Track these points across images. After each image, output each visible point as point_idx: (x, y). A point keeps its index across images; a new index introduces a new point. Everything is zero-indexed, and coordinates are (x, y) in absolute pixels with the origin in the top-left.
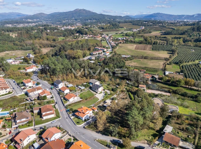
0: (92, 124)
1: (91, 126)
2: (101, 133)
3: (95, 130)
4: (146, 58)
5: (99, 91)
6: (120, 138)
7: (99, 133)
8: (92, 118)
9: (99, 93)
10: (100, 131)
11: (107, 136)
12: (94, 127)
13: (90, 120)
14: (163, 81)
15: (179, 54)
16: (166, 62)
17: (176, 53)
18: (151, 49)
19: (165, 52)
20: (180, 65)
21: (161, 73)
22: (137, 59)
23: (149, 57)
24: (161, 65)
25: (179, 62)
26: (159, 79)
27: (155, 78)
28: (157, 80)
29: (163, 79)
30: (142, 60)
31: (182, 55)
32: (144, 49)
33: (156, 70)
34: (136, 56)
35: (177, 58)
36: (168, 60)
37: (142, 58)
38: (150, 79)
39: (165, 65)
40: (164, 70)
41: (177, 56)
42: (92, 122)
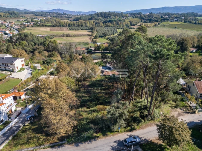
0: (24, 131)
1: (25, 136)
2: (69, 143)
3: (45, 140)
4: (68, 36)
5: (16, 66)
6: (129, 128)
7: (61, 145)
8: (18, 116)
9: (17, 70)
10: (62, 139)
11: (93, 142)
12: (35, 137)
13: (13, 123)
14: (100, 50)
15: (98, 31)
16: (90, 37)
17: (96, 30)
18: (69, 30)
19: (84, 30)
20: (105, 38)
21: (93, 45)
22: (58, 38)
23: (71, 35)
24: (87, 39)
25: (103, 36)
26: (95, 50)
27: (90, 49)
28: (93, 51)
29: (100, 47)
30: (64, 38)
31: (101, 31)
32: (61, 30)
33: (86, 44)
34: (56, 35)
35: (98, 33)
36: (91, 36)
37: (63, 36)
38: (85, 51)
39: (92, 39)
40: (95, 42)
41: (97, 32)
42: (24, 126)
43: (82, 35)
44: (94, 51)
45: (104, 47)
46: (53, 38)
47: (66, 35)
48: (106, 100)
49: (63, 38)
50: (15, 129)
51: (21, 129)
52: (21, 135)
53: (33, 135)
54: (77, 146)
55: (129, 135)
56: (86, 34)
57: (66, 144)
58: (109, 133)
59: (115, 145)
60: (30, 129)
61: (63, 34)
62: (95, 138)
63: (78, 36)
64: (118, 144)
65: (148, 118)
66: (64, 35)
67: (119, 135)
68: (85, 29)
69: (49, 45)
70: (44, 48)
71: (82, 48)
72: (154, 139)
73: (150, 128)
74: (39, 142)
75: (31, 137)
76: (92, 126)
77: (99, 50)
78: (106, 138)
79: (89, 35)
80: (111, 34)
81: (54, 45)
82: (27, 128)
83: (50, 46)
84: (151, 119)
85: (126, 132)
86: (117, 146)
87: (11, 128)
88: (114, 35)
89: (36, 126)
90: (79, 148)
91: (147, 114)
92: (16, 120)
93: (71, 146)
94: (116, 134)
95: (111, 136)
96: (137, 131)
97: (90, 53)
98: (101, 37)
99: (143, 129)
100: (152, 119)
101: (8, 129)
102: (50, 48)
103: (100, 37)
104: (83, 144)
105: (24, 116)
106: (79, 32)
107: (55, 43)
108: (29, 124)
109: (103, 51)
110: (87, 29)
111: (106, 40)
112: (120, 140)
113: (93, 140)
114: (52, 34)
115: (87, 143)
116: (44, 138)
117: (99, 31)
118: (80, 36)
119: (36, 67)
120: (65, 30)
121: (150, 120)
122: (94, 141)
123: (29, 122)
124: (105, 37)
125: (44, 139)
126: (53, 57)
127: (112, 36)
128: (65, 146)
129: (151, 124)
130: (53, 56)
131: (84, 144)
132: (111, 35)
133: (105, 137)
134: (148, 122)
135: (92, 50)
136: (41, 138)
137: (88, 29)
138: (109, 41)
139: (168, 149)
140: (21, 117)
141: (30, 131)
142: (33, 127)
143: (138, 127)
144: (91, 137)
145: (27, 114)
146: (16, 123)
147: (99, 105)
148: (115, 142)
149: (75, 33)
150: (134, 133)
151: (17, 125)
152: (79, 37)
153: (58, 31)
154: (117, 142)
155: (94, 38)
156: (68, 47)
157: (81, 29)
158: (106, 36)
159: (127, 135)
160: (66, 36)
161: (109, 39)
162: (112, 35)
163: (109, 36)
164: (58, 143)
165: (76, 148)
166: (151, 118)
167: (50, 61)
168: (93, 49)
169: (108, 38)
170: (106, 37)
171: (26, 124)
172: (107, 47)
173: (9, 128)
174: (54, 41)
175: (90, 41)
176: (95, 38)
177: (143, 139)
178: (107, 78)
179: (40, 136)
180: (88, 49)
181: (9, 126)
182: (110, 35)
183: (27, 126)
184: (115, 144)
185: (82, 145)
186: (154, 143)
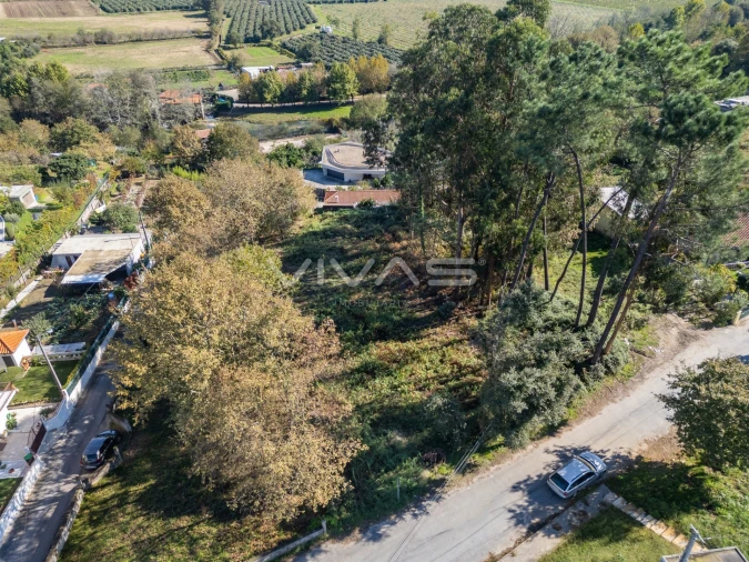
0: (99, 515)
1: (117, 541)
3: (223, 541)
4: (106, 39)
7: (308, 550)
14: (268, 97)
15: (232, 13)
16: (205, 42)
17: (222, 9)
18: (101, 11)
19: (171, 13)
20: (269, 45)
21: (228, 78)
22: (60, 51)
23: (116, 33)
24: (195, 54)
25: (259, 33)
26: (242, 99)
27: (223, 97)
28: (235, 105)
29: (267, 86)
30: (90, 52)
31: (246, 14)
32: (64, 14)
33: (197, 74)
34: (44, 36)
35: (236, 24)
36: (208, 36)
37: (82, 41)
38: (203, 107)
39: (217, 51)
40: (233, 66)
41: (230, 20)
42: (90, 490)
43: (170, 33)
44: (241, 105)
45: (280, 87)
46: (37, 51)
47: (93, 38)
48: (396, 318)
49: (81, 50)
50: (49, 515)
51: (82, 509)
52: (92, 538)
53: (155, 527)
54: (376, 537)
55: (552, 449)
56: (185, 29)
57: (328, 539)
58: (477, 458)
59: (520, 503)
60: (122, 500)
61: (80, 32)
62: (433, 489)
63: (152, 40)
64: (530, 493)
65: (596, 369)
66: (88, 39)
67: (516, 456)
68: (174, 8)
69: (34, 90)
70: (11, 104)
71: (188, 96)
72: (645, 447)
73: (611, 406)
74: (201, 554)
75: (151, 540)
76: (399, 438)
77: (263, 100)
78: (475, 479)
79: (199, 36)
80: (290, 26)
81: (54, 85)
82: (105, 501)
83: (40, 95)
84: (606, 373)
85: (538, 439)
86: (531, 503)
87: (28, 510)
88: (302, 31)
89: (146, 481)
90: (385, 544)
91: (586, 357)
92: (36, 470)
93: (348, 545)
94: (503, 456)
95: (492, 469)
96: (574, 430)
97: (226, 115)
98: (253, 40)
99: (591, 414)
100: (609, 372)
101: (11, 521)
102: (42, 100)
103: (247, 41)
104: (394, 523)
105: (61, 443)
106: (151, 19)
107: (60, 78)
108: (107, 475)
109: (280, 102)
110: (182, 8)
111: (277, 55)
112: (529, 478)
113: (429, 498)
114: (24, 35)
115: (408, 516)
116: (214, 530)
117: (238, 16)
118: (160, 37)
119: (17, 199)
120: (80, 11)
121: (602, 374)
122: (434, 503)
123: (106, 469)
124: (268, 40)
125: (218, 538)
126: (78, 143)
127: (297, 34)
128: (323, 547)
129: (610, 390)
130: (75, 139)
131: (400, 524)
132: (293, 33)
133: (468, 476)
134: (598, 385)
135: (231, 99)
136: (203, 537)
137: (187, 8)
138: (290, 56)
139: (715, 479)
140: (52, 452)
141: (130, 508)
142: (133, 489)
143: (572, 411)
144: (416, 488)
145: (76, 432)
146: (39, 485)
147: (375, 341)
148: (515, 488)
149: (131, 24)
150: (567, 439)
151: (51, 491)
152: (157, 45)
153: (48, 19)
154: (522, 486)
155: (225, 48)
156: (128, 95)
157: (158, 9)
158: (274, 36)
159: (547, 451)
160: (97, 43)
161: (291, 50)
162: (295, 29)
163: (285, 38)
164: (291, 546)
165: (373, 547)
166: (607, 366)
167: (73, 165)
168: (234, 94)
169: (284, 46)
170: (277, 41)
171: (95, 483)
172: (295, 84)
173: (15, 514)
174: (53, 66)
175: (208, 60)
176: (229, 49)
177: (609, 455)
178: (346, 219)
179: (191, 527)
180: (214, 96)
181: (14, 508)
182: (288, 32)
183: (103, 486)
184: (520, 499)
185: (393, 528)
186: (651, 463)
